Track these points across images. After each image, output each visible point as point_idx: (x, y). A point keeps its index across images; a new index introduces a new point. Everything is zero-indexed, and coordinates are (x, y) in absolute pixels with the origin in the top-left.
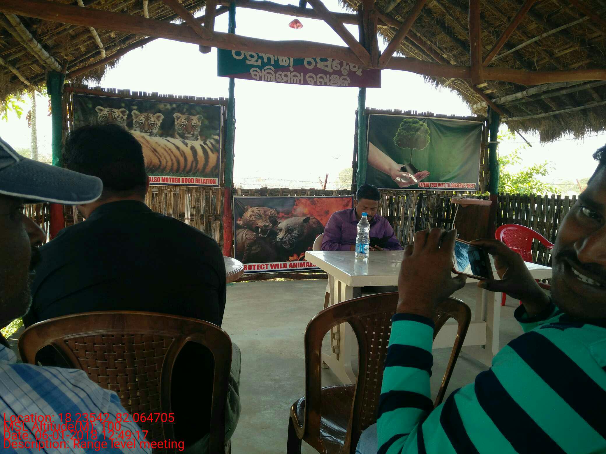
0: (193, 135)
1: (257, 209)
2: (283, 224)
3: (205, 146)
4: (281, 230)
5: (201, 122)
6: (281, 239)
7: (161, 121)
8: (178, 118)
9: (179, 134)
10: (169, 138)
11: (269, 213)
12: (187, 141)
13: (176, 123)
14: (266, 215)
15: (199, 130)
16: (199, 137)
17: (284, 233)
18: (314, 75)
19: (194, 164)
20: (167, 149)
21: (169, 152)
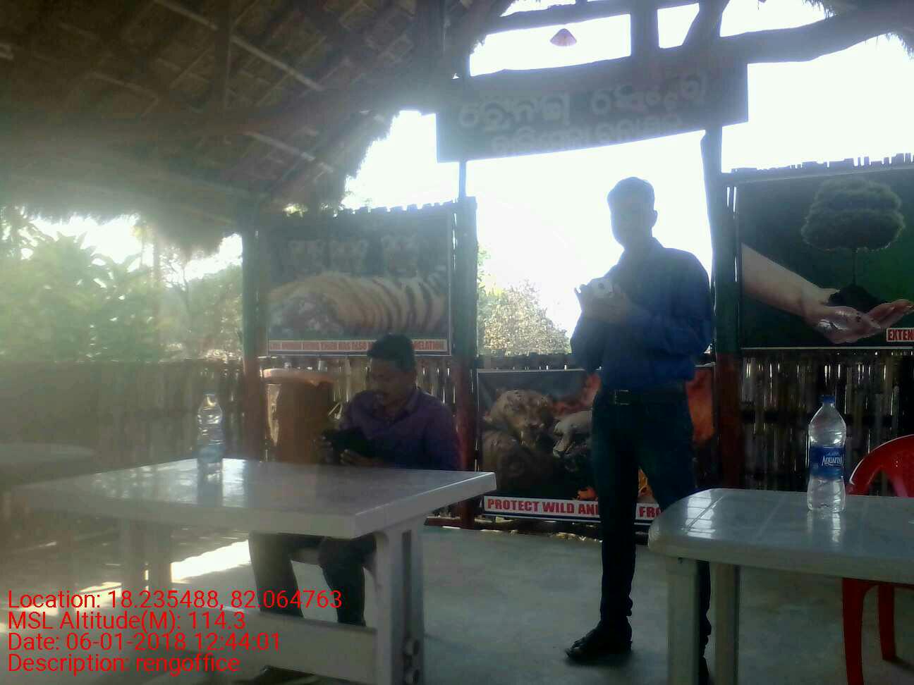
0: (409, 269)
1: (517, 393)
2: (564, 424)
4: (561, 435)
5: (418, 245)
6: (562, 454)
7: (365, 252)
8: (387, 243)
9: (388, 269)
10: (376, 278)
11: (538, 403)
13: (384, 253)
14: (533, 406)
15: (416, 260)
16: (417, 272)
17: (568, 442)
18: (610, 126)
21: (377, 300)
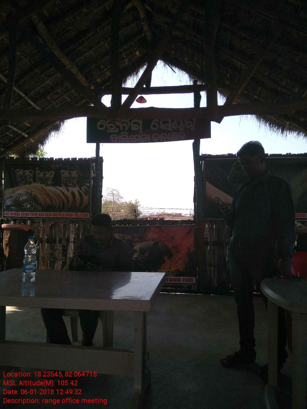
0: (73, 184)
3: (81, 191)
5: (77, 175)
7: (53, 176)
8: (63, 173)
9: (64, 183)
10: (58, 187)
12: (69, 188)
13: (62, 177)
15: (76, 180)
16: (77, 185)
17: (139, 254)
18: (158, 135)
19: (73, 203)
20: (56, 194)
21: (58, 196)
